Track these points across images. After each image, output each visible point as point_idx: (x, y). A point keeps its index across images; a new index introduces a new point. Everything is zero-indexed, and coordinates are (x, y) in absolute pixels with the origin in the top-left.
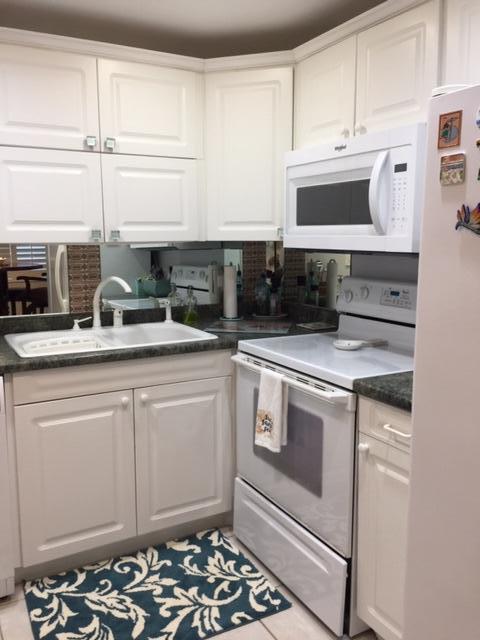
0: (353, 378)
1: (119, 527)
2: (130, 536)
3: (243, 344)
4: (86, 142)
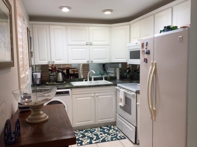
0: (136, 90)
1: (92, 121)
2: (94, 124)
3: (118, 85)
4: (86, 43)
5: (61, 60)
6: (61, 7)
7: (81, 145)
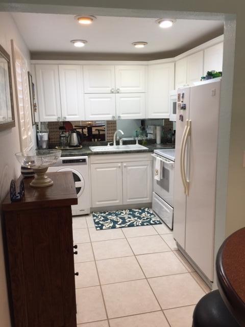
1: (118, 201)
2: (121, 204)
3: (155, 151)
4: (111, 91)
5: (76, 115)
6: (74, 41)
7: (101, 229)
